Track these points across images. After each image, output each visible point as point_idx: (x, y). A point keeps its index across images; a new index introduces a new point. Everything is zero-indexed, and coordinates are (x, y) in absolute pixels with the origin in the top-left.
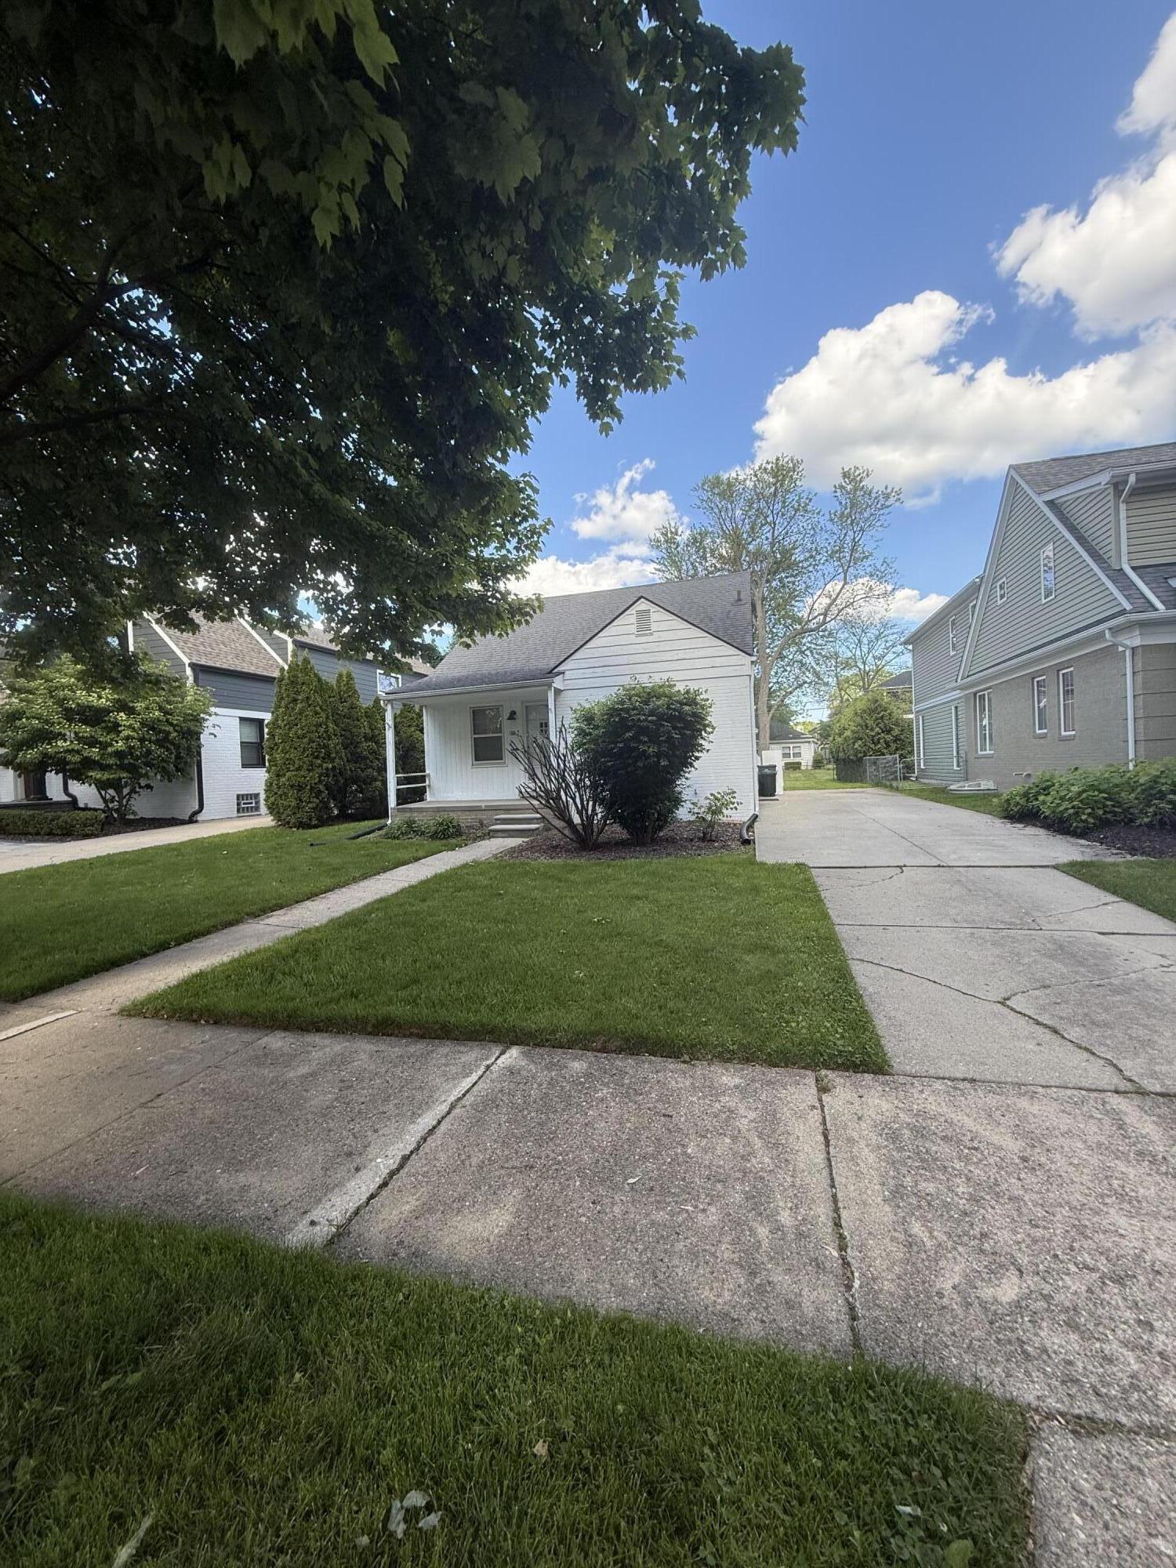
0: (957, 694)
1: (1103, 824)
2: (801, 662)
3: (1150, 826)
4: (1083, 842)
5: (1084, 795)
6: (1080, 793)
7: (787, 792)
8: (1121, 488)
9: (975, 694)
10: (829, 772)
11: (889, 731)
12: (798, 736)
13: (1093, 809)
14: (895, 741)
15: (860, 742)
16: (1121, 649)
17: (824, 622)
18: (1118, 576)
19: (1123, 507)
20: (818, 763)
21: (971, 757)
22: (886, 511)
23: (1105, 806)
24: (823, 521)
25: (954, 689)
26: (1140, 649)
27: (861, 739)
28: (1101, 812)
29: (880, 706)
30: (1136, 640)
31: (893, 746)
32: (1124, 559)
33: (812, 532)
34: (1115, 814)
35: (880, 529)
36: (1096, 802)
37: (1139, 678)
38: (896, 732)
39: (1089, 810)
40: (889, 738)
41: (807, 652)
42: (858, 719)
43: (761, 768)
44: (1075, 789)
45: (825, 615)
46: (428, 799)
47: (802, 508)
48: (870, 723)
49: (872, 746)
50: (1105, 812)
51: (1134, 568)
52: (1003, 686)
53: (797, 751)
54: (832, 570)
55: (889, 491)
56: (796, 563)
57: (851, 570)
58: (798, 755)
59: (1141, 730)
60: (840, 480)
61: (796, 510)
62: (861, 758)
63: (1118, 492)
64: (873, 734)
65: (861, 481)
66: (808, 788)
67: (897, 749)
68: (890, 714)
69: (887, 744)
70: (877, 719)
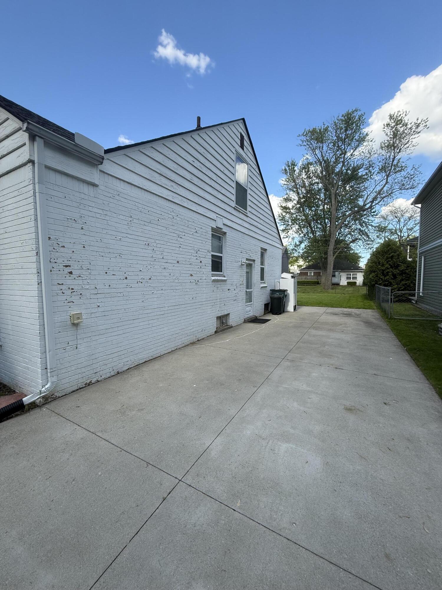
12: (356, 268)
53: (355, 276)
58: (356, 278)
60: (387, 121)
65: (401, 119)
67: (402, 280)
68: (398, 255)
69: (395, 277)
70: (387, 258)
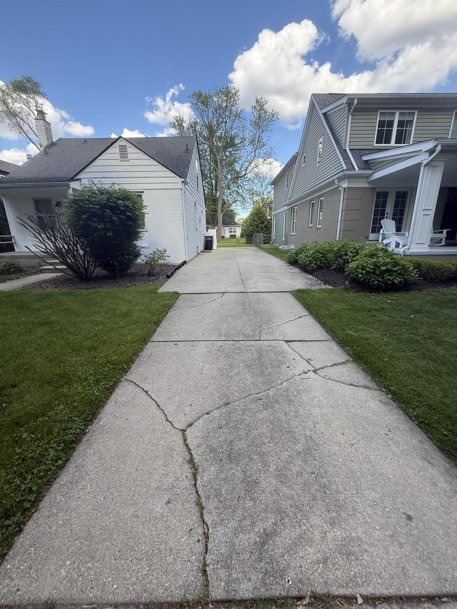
0: (286, 208)
1: (320, 268)
2: (237, 191)
3: (335, 269)
4: (310, 276)
5: (314, 255)
6: (312, 254)
7: (219, 248)
8: (351, 107)
9: (292, 208)
10: (244, 240)
11: (263, 223)
12: (236, 224)
13: (316, 261)
14: (265, 227)
15: (252, 227)
16: (340, 189)
17: (245, 174)
18: (344, 152)
19: (350, 117)
20: (242, 236)
21: (289, 235)
22: (272, 123)
23: (321, 260)
24: (248, 124)
25: (285, 206)
26: (347, 189)
27: (252, 226)
28: (319, 263)
29: (260, 212)
30: (345, 185)
31: (264, 229)
32: (347, 144)
33: (242, 129)
34: (325, 263)
35: (270, 132)
36: (318, 258)
37: (345, 202)
38: (266, 224)
39: (315, 262)
40: (263, 226)
41: (240, 187)
42: (252, 217)
43: (206, 237)
44: (311, 252)
45: (246, 170)
46: (16, 250)
47: (238, 116)
48: (256, 219)
49: (256, 229)
50: (321, 263)
51: (350, 150)
52: (301, 205)
53: (234, 230)
54: (250, 150)
55: (274, 112)
56: (237, 145)
57: (258, 150)
58: (235, 232)
59: (342, 226)
60: (254, 104)
61: (236, 116)
62: (252, 234)
63: (349, 109)
64: (257, 224)
65: (263, 106)
66: (230, 247)
67: (266, 231)
68: (264, 216)
69: (262, 228)
70: (259, 218)
